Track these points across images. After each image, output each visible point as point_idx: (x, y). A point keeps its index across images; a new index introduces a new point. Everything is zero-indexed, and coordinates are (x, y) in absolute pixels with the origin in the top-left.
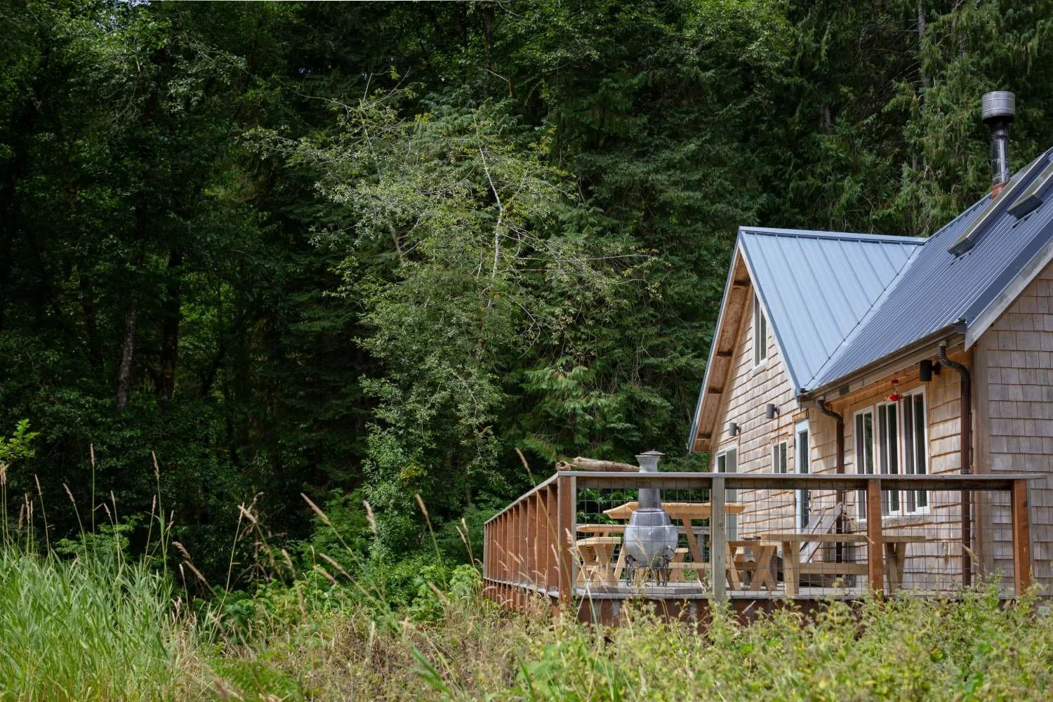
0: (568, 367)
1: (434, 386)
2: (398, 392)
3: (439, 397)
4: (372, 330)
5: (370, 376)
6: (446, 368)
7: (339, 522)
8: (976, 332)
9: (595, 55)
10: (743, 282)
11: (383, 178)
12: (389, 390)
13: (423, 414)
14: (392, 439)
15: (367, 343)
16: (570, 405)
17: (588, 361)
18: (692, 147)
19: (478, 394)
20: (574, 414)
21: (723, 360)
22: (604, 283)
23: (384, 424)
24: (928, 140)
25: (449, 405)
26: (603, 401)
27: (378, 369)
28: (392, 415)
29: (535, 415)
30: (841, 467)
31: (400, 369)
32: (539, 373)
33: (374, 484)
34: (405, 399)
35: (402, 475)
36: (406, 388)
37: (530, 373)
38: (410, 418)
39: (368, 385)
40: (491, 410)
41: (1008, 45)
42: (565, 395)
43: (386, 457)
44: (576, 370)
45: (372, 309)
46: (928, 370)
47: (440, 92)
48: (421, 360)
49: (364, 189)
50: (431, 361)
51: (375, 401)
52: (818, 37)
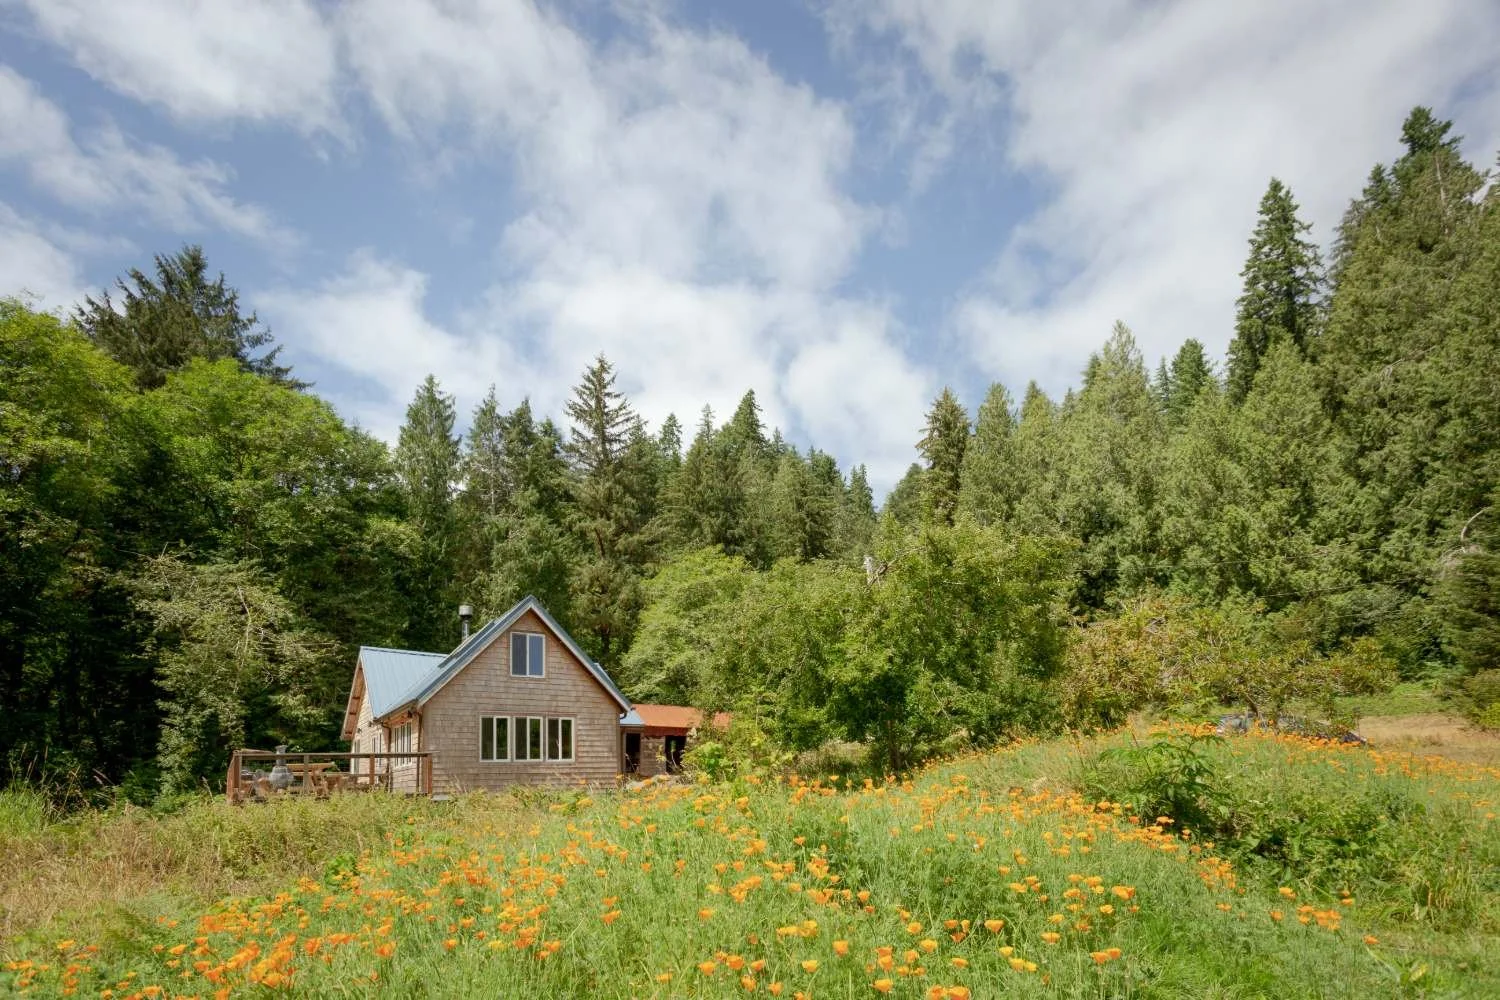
0: (295, 695)
1: (204, 707)
2: (182, 710)
3: (207, 712)
4: (163, 677)
5: (163, 700)
6: (212, 697)
7: (141, 776)
8: (423, 702)
9: (310, 543)
10: (361, 669)
11: (175, 598)
12: (174, 707)
13: (197, 720)
14: (177, 733)
15: (162, 683)
16: (294, 713)
17: (307, 692)
18: (366, 592)
19: (233, 710)
20: (297, 718)
21: (356, 702)
22: (311, 656)
23: (172, 726)
24: (493, 598)
25: (214, 716)
26: (314, 712)
27: (169, 696)
28: (177, 720)
29: (274, 719)
30: (389, 748)
31: (183, 696)
32: (277, 697)
33: (165, 756)
34: (186, 712)
35: (183, 751)
36: (187, 708)
37: (271, 697)
38: (189, 723)
39: (161, 704)
40: (240, 718)
41: (530, 560)
42: (291, 708)
43: (174, 742)
44: (298, 697)
45: (166, 665)
46: (410, 715)
47: (216, 550)
48: (197, 693)
49: (160, 604)
50: (203, 693)
51: (166, 713)
52: (440, 545)
